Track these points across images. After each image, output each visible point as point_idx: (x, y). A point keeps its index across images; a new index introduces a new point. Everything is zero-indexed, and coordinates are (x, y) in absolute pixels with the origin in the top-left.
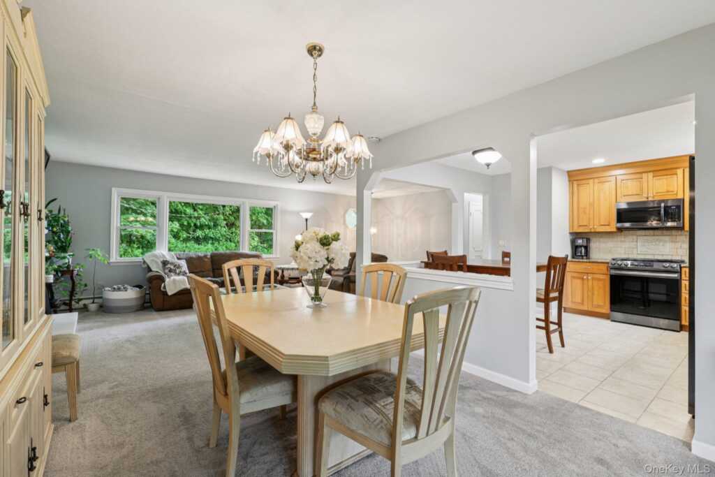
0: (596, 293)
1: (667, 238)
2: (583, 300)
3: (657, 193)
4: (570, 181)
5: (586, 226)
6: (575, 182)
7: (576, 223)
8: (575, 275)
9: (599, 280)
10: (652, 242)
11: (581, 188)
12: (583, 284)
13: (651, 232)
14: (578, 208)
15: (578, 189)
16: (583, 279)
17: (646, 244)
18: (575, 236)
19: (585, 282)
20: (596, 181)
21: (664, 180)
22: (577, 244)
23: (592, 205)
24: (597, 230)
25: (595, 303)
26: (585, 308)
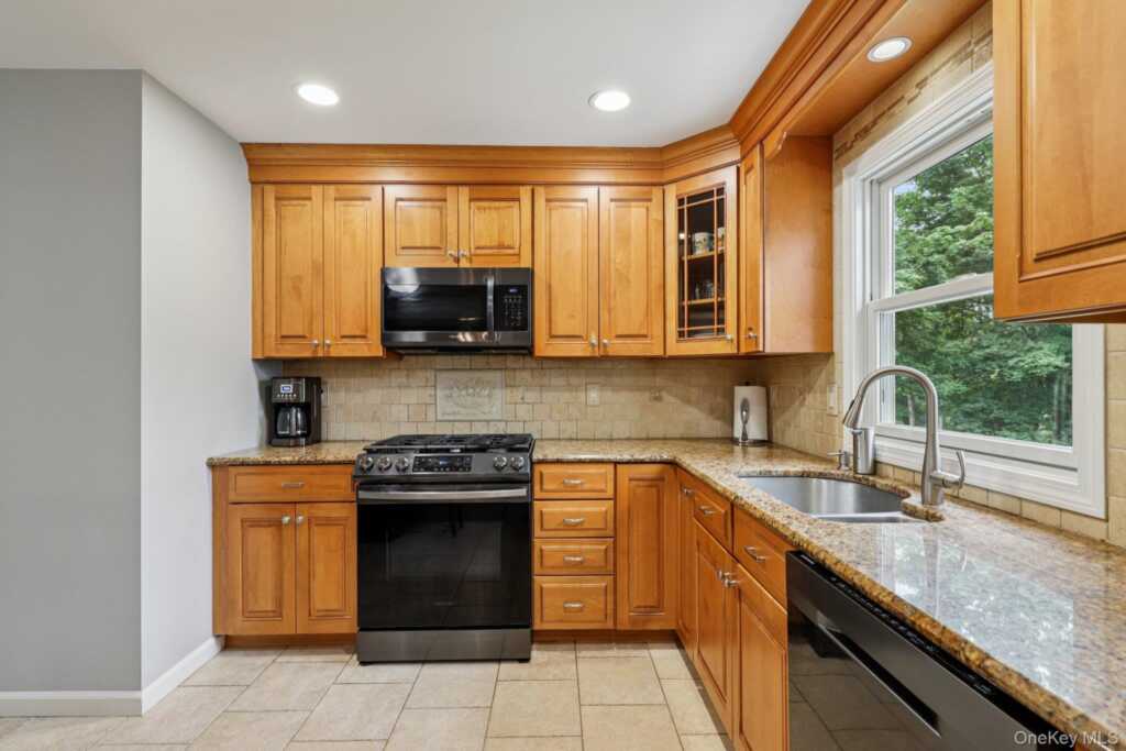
0: (319, 569)
1: (496, 376)
2: (279, 602)
3: (478, 248)
4: (253, 183)
5: (303, 337)
6: (268, 188)
7: (271, 329)
8: (255, 512)
9: (328, 522)
10: (466, 388)
11: (290, 210)
12: (280, 542)
13: (464, 360)
14: (279, 279)
15: (278, 213)
16: (279, 525)
17: (455, 392)
18: (274, 369)
19: (288, 533)
20: (331, 190)
21: (494, 214)
22: (279, 398)
23: (319, 270)
24: (334, 353)
25: (318, 604)
26: (285, 628)
